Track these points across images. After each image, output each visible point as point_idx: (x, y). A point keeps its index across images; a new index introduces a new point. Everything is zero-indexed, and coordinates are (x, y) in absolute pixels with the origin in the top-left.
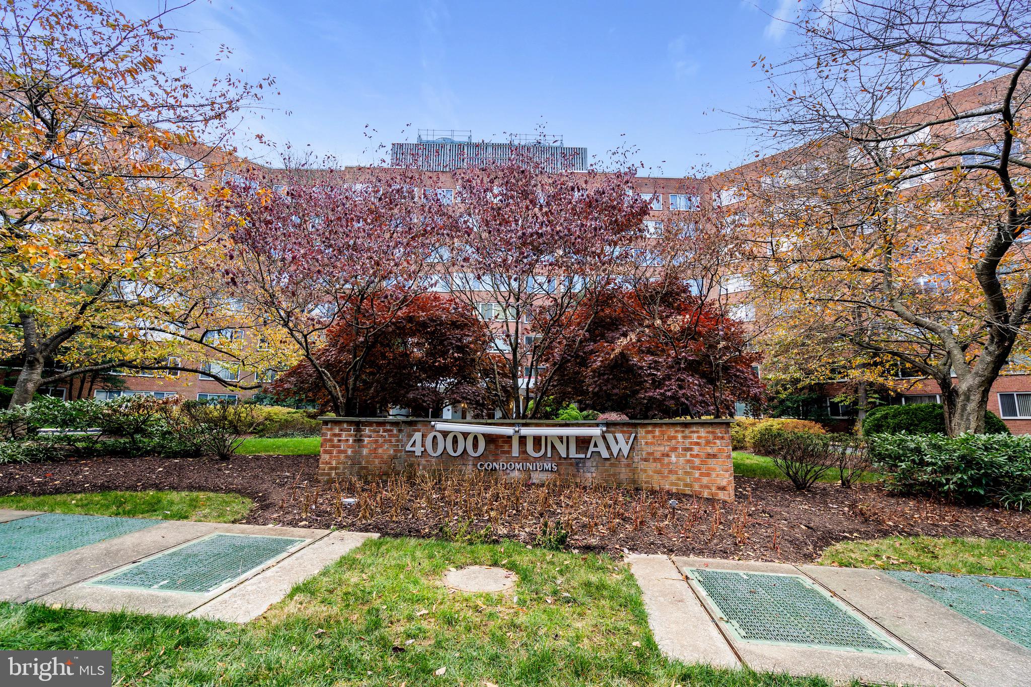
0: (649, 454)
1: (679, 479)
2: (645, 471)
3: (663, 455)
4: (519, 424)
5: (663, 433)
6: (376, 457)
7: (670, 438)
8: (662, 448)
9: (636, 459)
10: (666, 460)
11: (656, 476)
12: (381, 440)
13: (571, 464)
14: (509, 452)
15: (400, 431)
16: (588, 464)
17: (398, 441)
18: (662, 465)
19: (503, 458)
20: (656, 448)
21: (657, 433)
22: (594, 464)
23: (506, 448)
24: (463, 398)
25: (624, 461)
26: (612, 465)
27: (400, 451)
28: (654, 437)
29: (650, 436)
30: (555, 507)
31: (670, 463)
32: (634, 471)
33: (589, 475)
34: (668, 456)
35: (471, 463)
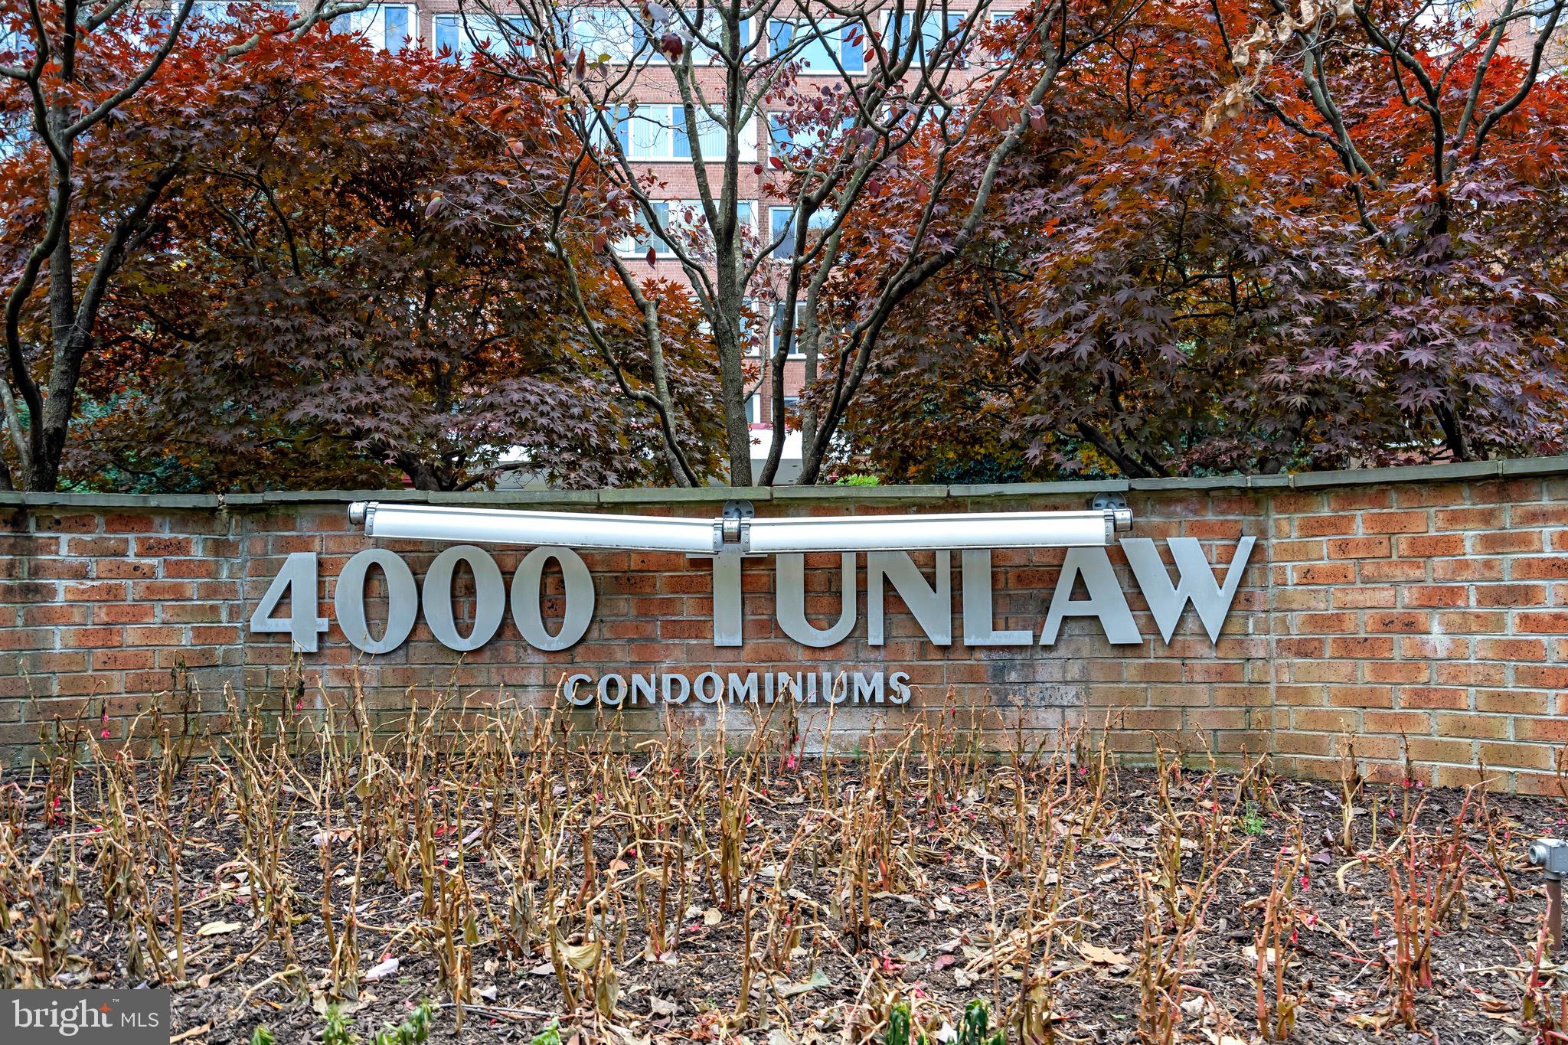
0: (1318, 622)
1: (1461, 728)
2: (1300, 696)
3: (1387, 624)
4: (739, 507)
5: (1387, 530)
6: (110, 663)
7: (1423, 551)
8: (1383, 596)
9: (1260, 645)
10: (1402, 646)
11: (1352, 721)
12: (132, 589)
13: (973, 676)
14: (701, 628)
15: (221, 548)
16: (1048, 670)
17: (211, 591)
18: (1383, 668)
19: (674, 655)
20: (1355, 597)
21: (1359, 530)
22: (1074, 671)
23: (687, 610)
24: (522, 425)
25: (1207, 657)
26: (1150, 674)
27: (228, 635)
28: (1343, 548)
29: (1324, 544)
30: (920, 877)
31: (1420, 659)
32: (1248, 698)
33: (1051, 718)
34: (1410, 626)
35: (534, 678)
